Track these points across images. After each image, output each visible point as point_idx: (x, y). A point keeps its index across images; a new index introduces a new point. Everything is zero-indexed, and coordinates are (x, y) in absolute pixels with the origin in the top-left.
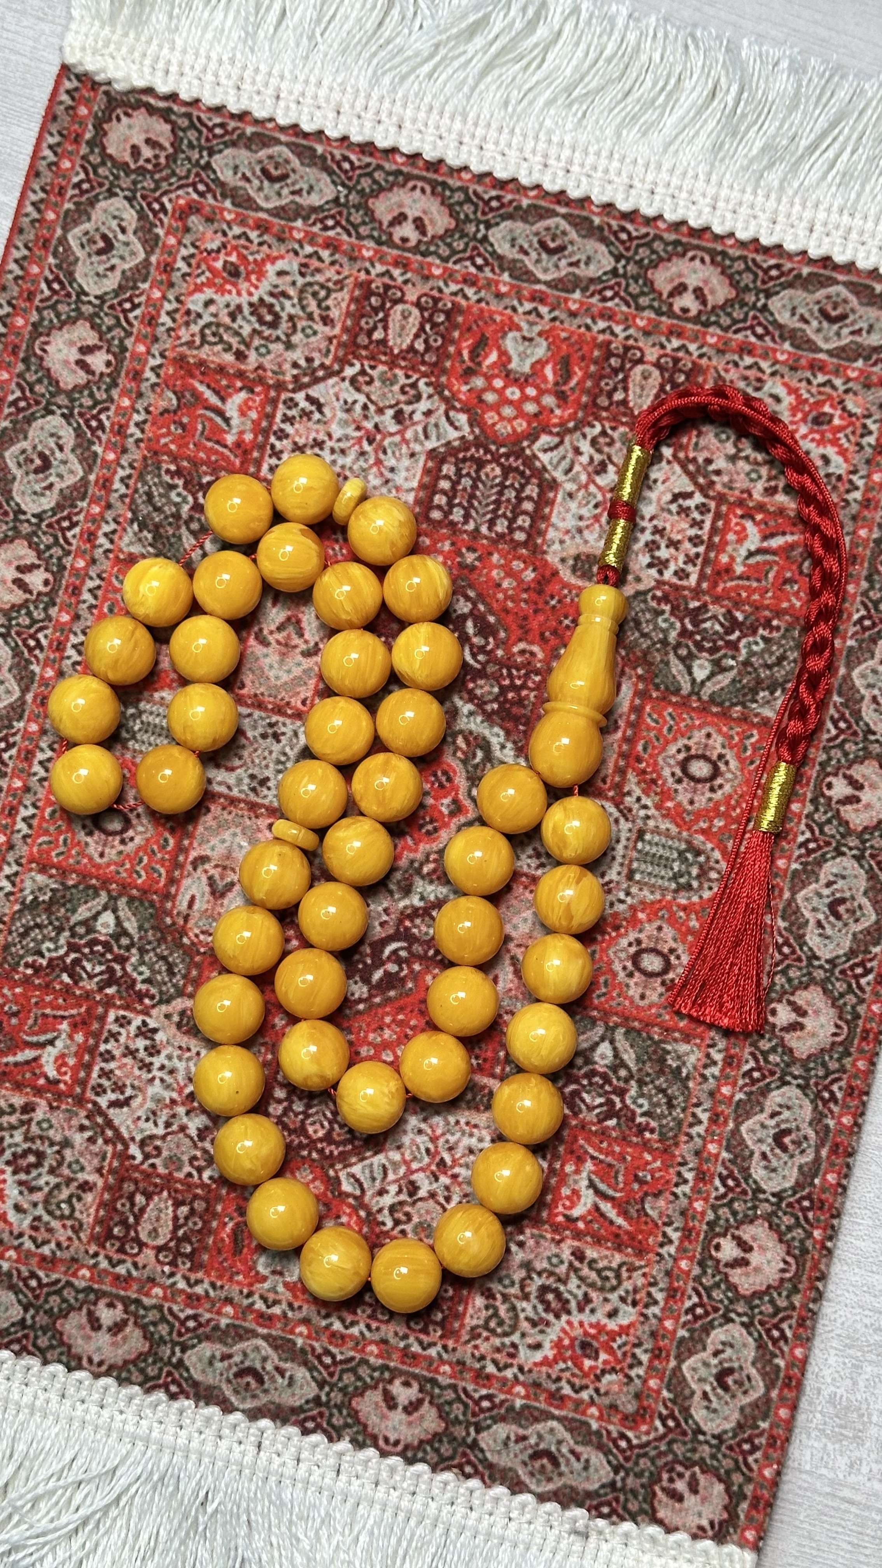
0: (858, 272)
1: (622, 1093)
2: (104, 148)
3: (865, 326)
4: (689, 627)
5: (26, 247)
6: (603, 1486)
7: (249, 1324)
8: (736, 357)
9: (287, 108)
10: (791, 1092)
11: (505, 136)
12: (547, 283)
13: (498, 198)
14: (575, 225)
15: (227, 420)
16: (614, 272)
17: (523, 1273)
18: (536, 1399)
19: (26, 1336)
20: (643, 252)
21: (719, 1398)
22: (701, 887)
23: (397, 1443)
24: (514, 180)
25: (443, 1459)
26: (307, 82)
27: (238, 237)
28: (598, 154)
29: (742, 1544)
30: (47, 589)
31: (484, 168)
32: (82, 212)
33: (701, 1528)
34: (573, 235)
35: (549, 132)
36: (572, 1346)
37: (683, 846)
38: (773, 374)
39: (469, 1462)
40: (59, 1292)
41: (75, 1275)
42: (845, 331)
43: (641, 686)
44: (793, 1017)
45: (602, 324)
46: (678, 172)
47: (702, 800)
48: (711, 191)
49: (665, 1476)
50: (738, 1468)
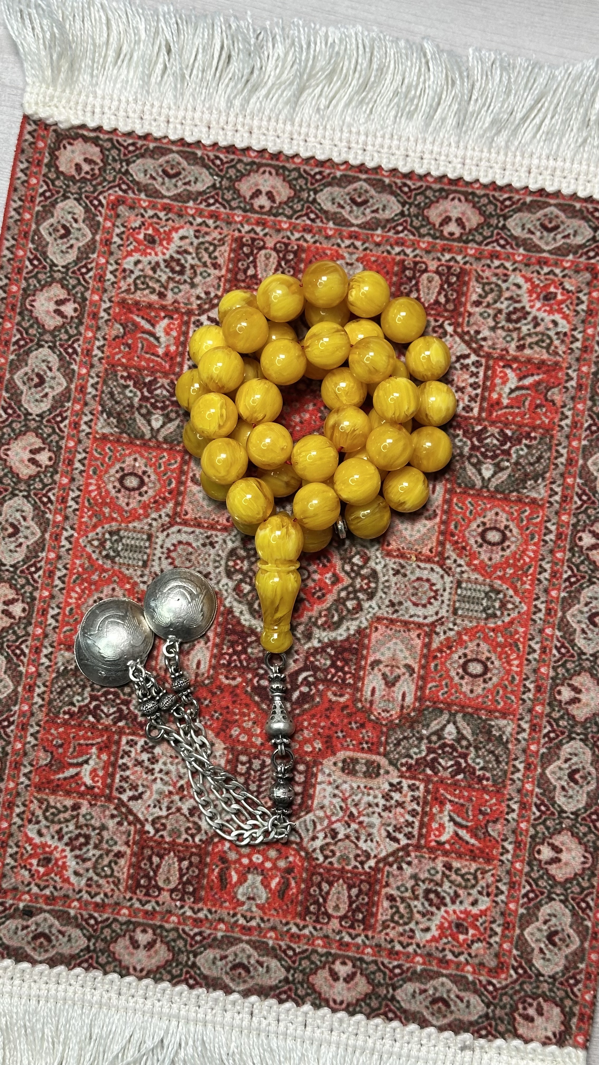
0: (563, 197)
1: (465, 756)
2: (57, 168)
3: (571, 231)
4: (476, 443)
5: (13, 238)
6: (480, 1017)
7: (237, 935)
8: (488, 262)
9: (175, 128)
10: (577, 745)
11: (321, 131)
12: (358, 226)
13: (320, 173)
14: (373, 186)
15: (157, 339)
16: (402, 214)
17: (412, 882)
18: (430, 964)
19: (91, 957)
20: (420, 199)
21: (551, 951)
22: (502, 614)
23: (342, 1002)
24: (330, 160)
25: (373, 1010)
26: (186, 109)
27: (152, 217)
28: (383, 137)
29: (576, 1045)
30: (51, 463)
31: (309, 154)
32: (48, 211)
33: (548, 1038)
34: (372, 192)
35: (350, 126)
36: (450, 927)
37: (487, 589)
38: (514, 270)
39: (391, 1010)
40: (109, 926)
41: (118, 913)
42: (559, 237)
43: (449, 486)
44: (573, 694)
45: (398, 249)
46: (437, 143)
47: (497, 558)
48: (461, 153)
49: (520, 1006)
50: (568, 996)
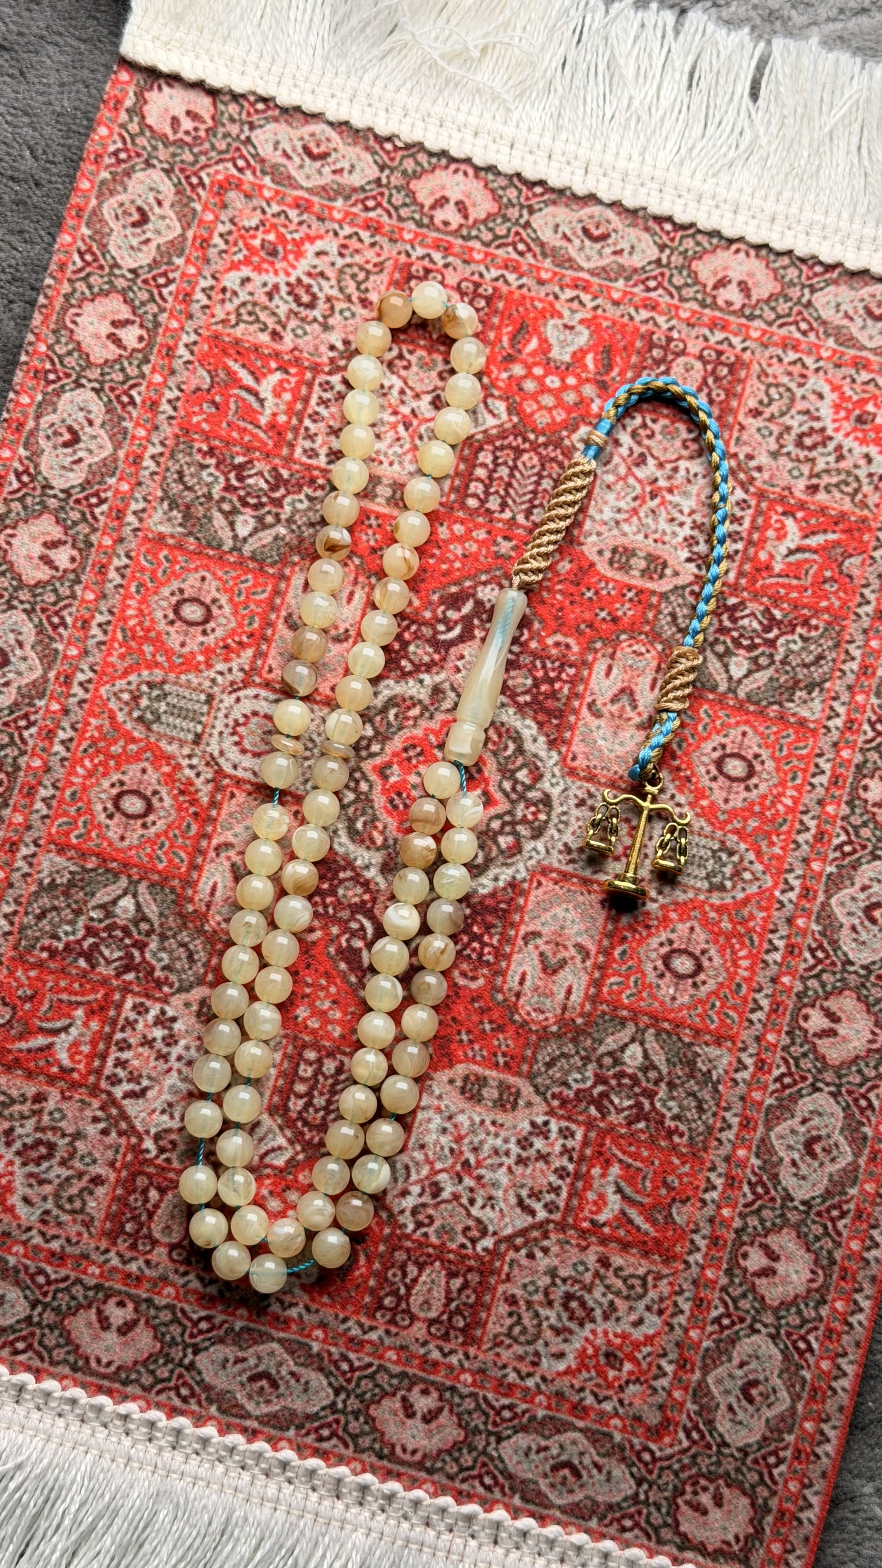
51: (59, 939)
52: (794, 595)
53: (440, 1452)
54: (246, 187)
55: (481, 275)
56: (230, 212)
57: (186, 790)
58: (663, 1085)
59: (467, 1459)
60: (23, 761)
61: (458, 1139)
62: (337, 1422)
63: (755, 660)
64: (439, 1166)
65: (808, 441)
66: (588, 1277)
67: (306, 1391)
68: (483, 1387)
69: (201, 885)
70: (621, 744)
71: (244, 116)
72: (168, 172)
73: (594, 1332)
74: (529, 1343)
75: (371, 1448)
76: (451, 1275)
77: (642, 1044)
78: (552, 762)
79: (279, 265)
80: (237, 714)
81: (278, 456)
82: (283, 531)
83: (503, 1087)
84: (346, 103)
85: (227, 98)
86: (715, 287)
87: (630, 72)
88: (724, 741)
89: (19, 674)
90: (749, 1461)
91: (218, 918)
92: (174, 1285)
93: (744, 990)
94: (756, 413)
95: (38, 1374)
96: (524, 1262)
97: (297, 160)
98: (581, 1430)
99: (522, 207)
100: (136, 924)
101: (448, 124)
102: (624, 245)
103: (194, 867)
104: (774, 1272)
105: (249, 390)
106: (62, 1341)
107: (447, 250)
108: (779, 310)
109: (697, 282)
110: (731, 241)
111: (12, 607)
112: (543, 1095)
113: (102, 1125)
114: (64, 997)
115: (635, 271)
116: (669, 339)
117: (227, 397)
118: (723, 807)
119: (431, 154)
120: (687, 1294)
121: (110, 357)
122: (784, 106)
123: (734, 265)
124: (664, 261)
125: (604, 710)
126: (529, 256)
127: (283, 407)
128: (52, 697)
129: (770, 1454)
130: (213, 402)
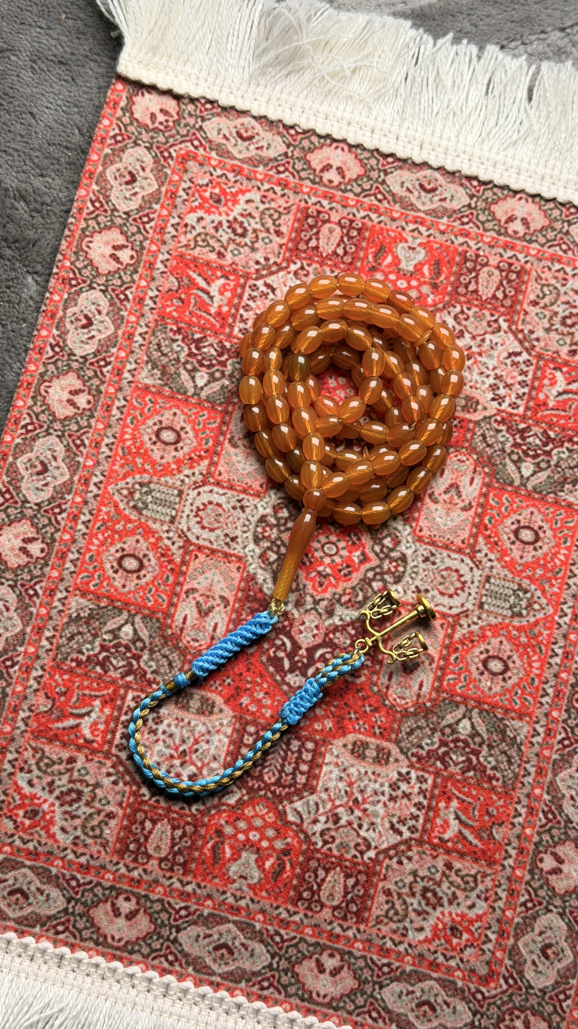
51: (83, 653)
52: (562, 422)
53: (342, 996)
54: (200, 158)
55: (354, 215)
56: (189, 175)
57: (165, 554)
58: (485, 747)
59: (360, 1000)
60: (57, 536)
61: (350, 785)
62: (273, 976)
63: (538, 464)
64: (338, 803)
65: (569, 322)
66: (438, 877)
67: (252, 956)
68: (369, 951)
69: (176, 617)
70: (452, 520)
71: (198, 112)
72: (149, 149)
73: (443, 913)
74: (399, 921)
75: (296, 994)
76: (347, 876)
77: (470, 719)
78: (406, 533)
79: (223, 209)
80: (198, 503)
81: (223, 333)
82: (227, 382)
83: (379, 749)
84: (264, 104)
85: (186, 101)
86: (506, 222)
87: (449, 83)
88: (519, 518)
89: (55, 478)
90: (547, 998)
91: (188, 638)
92: (162, 886)
93: (537, 682)
94: (535, 303)
95: (73, 947)
96: (395, 866)
97: (233, 141)
98: (435, 979)
99: (380, 170)
100: (134, 643)
101: (331, 117)
102: (447, 195)
103: (171, 604)
104: (561, 871)
105: (203, 290)
106: (88, 925)
107: (332, 199)
108: (548, 237)
109: (494, 219)
110: (516, 192)
111: (49, 434)
112: (405, 754)
113: (113, 778)
114: (87, 692)
115: (454, 211)
116: (478, 256)
117: (189, 295)
118: (520, 561)
119: (320, 137)
120: (504, 887)
121: (112, 269)
122: (549, 105)
123: (518, 207)
124: (473, 205)
125: (440, 499)
126: (385, 202)
127: (225, 301)
128: (76, 493)
129: (561, 993)
130: (180, 299)
